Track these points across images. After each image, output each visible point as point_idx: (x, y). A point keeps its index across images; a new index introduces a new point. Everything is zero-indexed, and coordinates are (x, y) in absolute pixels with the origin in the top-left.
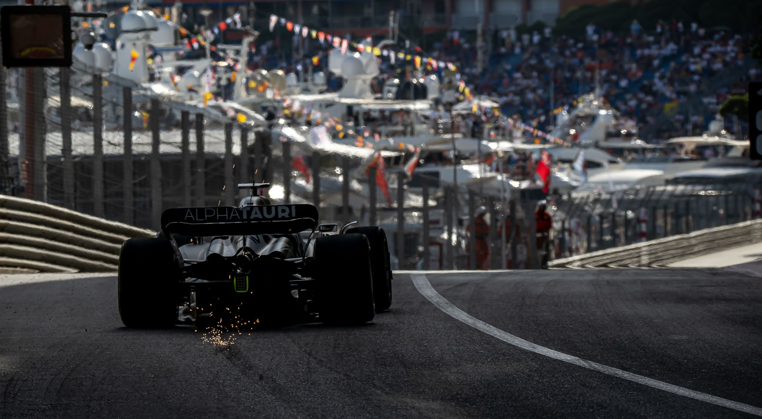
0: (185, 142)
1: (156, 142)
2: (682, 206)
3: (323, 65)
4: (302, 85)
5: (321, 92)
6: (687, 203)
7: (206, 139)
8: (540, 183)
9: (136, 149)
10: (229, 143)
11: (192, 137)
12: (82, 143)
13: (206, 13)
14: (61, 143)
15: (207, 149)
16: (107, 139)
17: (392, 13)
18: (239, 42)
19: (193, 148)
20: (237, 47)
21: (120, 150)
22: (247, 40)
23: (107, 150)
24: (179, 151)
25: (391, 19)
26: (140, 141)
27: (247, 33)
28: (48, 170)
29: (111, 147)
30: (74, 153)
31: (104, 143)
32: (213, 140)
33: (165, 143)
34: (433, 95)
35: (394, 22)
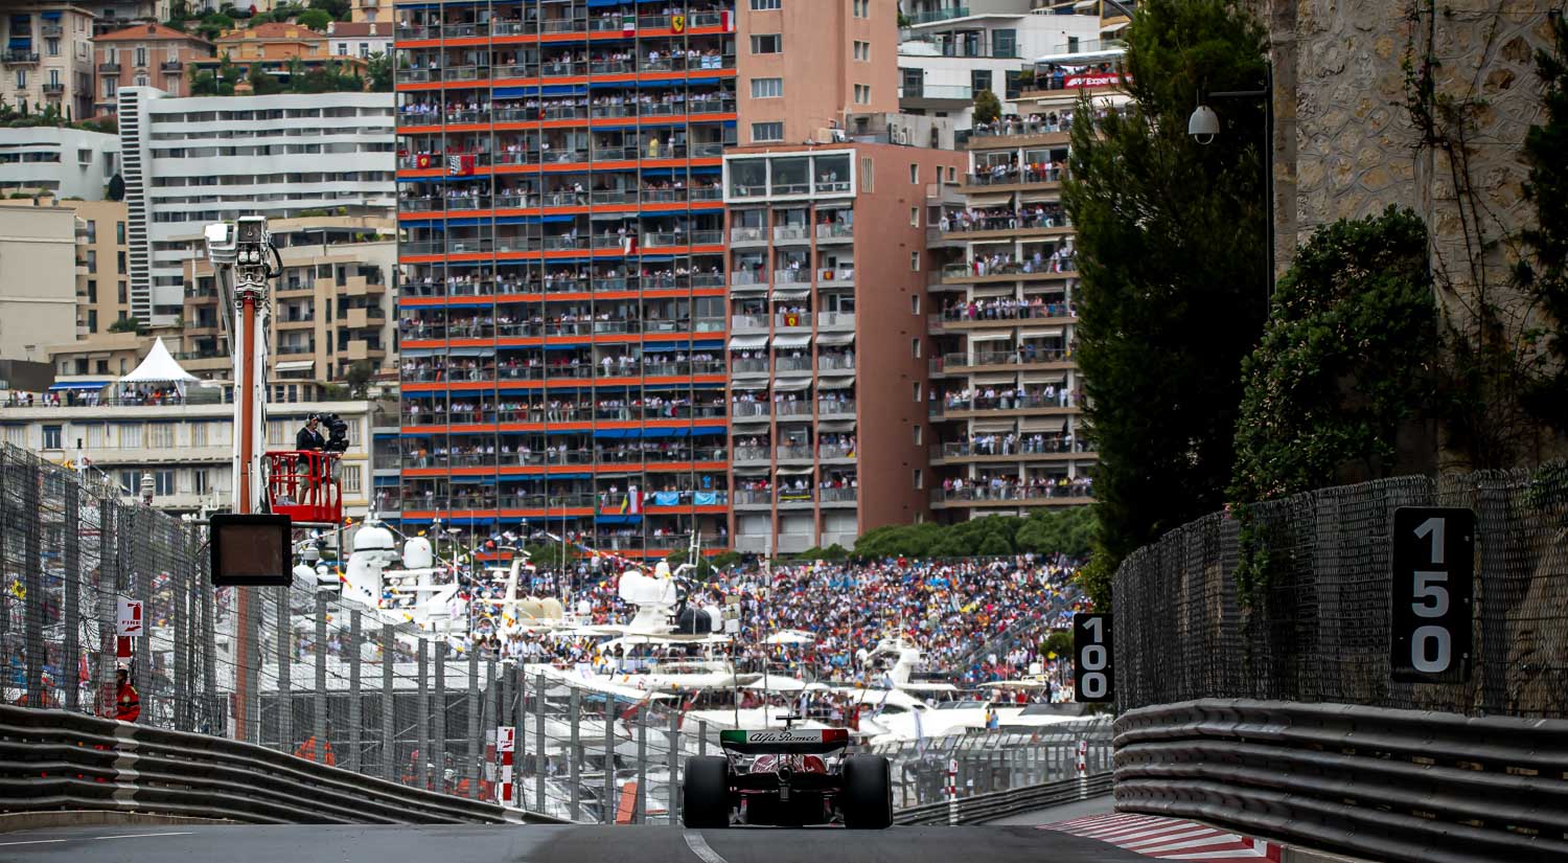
0: (422, 678)
7: (447, 672)
9: (365, 684)
10: (474, 675)
11: (431, 669)
12: (303, 675)
13: (454, 531)
14: (278, 675)
15: (448, 683)
16: (331, 670)
18: (508, 563)
19: (431, 682)
20: (506, 569)
21: (347, 685)
22: (518, 561)
23: (332, 684)
24: (415, 685)
26: (370, 674)
28: (263, 705)
29: (335, 681)
30: (292, 687)
31: (328, 675)
32: (455, 673)
33: (399, 676)
34: (716, 626)
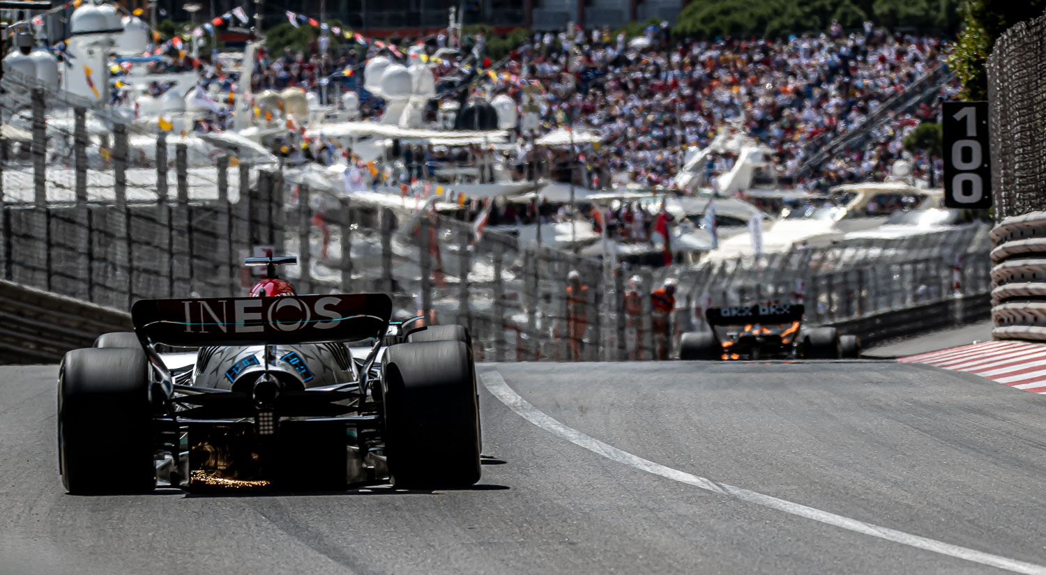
0: (162, 186)
1: (121, 184)
2: (853, 277)
3: (356, 81)
4: (327, 109)
5: (352, 120)
6: (860, 273)
7: (191, 180)
8: (659, 247)
9: (93, 195)
10: (223, 186)
11: (172, 177)
12: (19, 185)
13: (192, 8)
15: (192, 193)
16: (52, 179)
17: (453, 9)
18: (241, 48)
19: (173, 193)
20: (238, 56)
21: (71, 196)
22: (252, 47)
24: (154, 196)
25: (452, 17)
26: (99, 182)
27: (253, 38)
29: (57, 191)
30: (6, 199)
31: (48, 184)
32: (199, 181)
33: (134, 186)
34: (507, 123)
35: (456, 21)
